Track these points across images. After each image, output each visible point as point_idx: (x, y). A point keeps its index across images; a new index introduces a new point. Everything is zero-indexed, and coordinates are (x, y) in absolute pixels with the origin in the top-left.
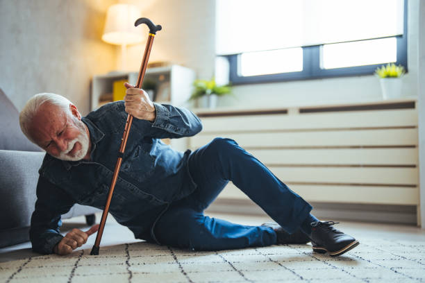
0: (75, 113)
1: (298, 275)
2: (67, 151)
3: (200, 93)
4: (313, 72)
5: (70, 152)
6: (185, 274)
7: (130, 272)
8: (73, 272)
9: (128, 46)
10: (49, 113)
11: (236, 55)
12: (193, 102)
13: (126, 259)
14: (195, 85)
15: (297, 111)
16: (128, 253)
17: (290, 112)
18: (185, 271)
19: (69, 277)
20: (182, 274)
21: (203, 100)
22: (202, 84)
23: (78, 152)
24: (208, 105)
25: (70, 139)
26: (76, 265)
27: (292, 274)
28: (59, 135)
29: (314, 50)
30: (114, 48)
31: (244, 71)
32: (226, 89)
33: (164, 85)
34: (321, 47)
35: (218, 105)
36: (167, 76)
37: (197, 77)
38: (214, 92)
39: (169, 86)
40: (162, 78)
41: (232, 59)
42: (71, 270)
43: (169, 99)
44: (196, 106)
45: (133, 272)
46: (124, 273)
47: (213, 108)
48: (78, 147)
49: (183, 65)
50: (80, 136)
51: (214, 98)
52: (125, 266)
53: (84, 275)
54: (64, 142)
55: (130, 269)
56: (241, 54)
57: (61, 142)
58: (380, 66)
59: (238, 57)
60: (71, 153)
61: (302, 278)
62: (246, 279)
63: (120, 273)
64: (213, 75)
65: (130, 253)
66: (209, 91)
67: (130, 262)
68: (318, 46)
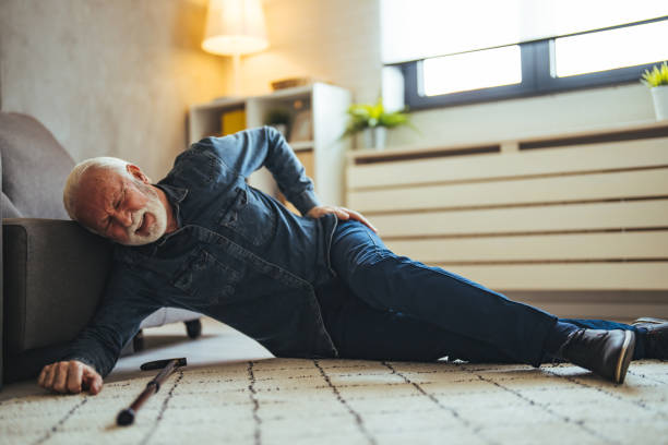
0: (138, 175)
1: (527, 399)
2: (135, 228)
3: (360, 125)
4: (539, 84)
5: (140, 229)
6: (343, 402)
7: (256, 402)
8: (166, 402)
9: (244, 57)
11: (414, 63)
12: (348, 141)
13: (249, 383)
14: (351, 112)
15: (516, 147)
16: (252, 374)
17: (503, 148)
18: (343, 398)
19: (160, 409)
20: (339, 402)
21: (365, 136)
22: (363, 111)
23: (151, 227)
24: (374, 144)
25: (134, 209)
26: (170, 393)
27: (516, 397)
28: (117, 206)
29: (540, 47)
30: (223, 60)
32: (401, 118)
33: (301, 115)
34: (551, 42)
35: (387, 143)
36: (307, 100)
38: (382, 123)
39: (310, 118)
40: (298, 105)
41: (407, 69)
42: (163, 401)
43: (311, 138)
44: (354, 146)
45: (260, 401)
46: (247, 403)
47: (381, 149)
48: (151, 220)
49: (330, 83)
50: (149, 204)
51: (381, 132)
52: (248, 393)
53: (183, 408)
54: (127, 215)
55: (255, 397)
56: (422, 60)
57: (122, 215)
58: (650, 67)
59: (419, 65)
60: (143, 230)
61: (532, 403)
62: (442, 407)
63: (239, 404)
64: (380, 96)
65: (255, 374)
66: (373, 122)
67: (255, 387)
68: (547, 40)
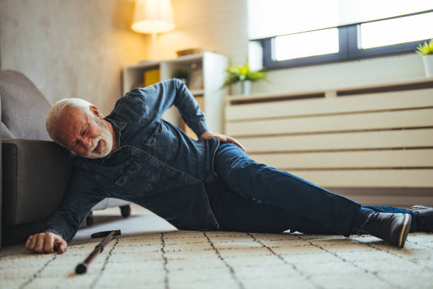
0: (96, 113)
1: (341, 258)
2: (93, 149)
3: (234, 80)
4: (350, 53)
5: (95, 149)
6: (222, 259)
7: (165, 259)
8: (107, 259)
9: (159, 35)
10: (71, 115)
11: (269, 39)
12: (226, 90)
13: (161, 247)
14: (228, 71)
15: (335, 94)
16: (163, 241)
17: (327, 95)
18: (222, 257)
19: (103, 263)
20: (219, 259)
21: (237, 87)
22: (235, 70)
23: (103, 148)
24: (243, 92)
25: (93, 137)
26: (110, 253)
27: (334, 256)
28: (83, 134)
29: (351, 29)
30: (145, 37)
31: (279, 55)
32: (260, 75)
33: (196, 73)
34: (358, 26)
35: (252, 90)
36: (199, 63)
37: (230, 63)
38: (248, 78)
39: (202, 74)
40: (194, 66)
41: (265, 43)
42: (106, 258)
43: (202, 87)
44: (230, 93)
45: (168, 259)
46: (160, 260)
47: (247, 95)
48: (102, 144)
49: (215, 52)
50: (103, 134)
51: (248, 84)
52: (160, 253)
53: (118, 263)
54: (89, 140)
55: (165, 255)
56: (274, 37)
57: (85, 140)
58: (422, 43)
59: (272, 40)
60: (97, 150)
61: (344, 260)
62: (286, 263)
63: (155, 260)
64: (247, 60)
65: (165, 240)
66: (242, 77)
67: (165, 249)
68: (355, 25)
